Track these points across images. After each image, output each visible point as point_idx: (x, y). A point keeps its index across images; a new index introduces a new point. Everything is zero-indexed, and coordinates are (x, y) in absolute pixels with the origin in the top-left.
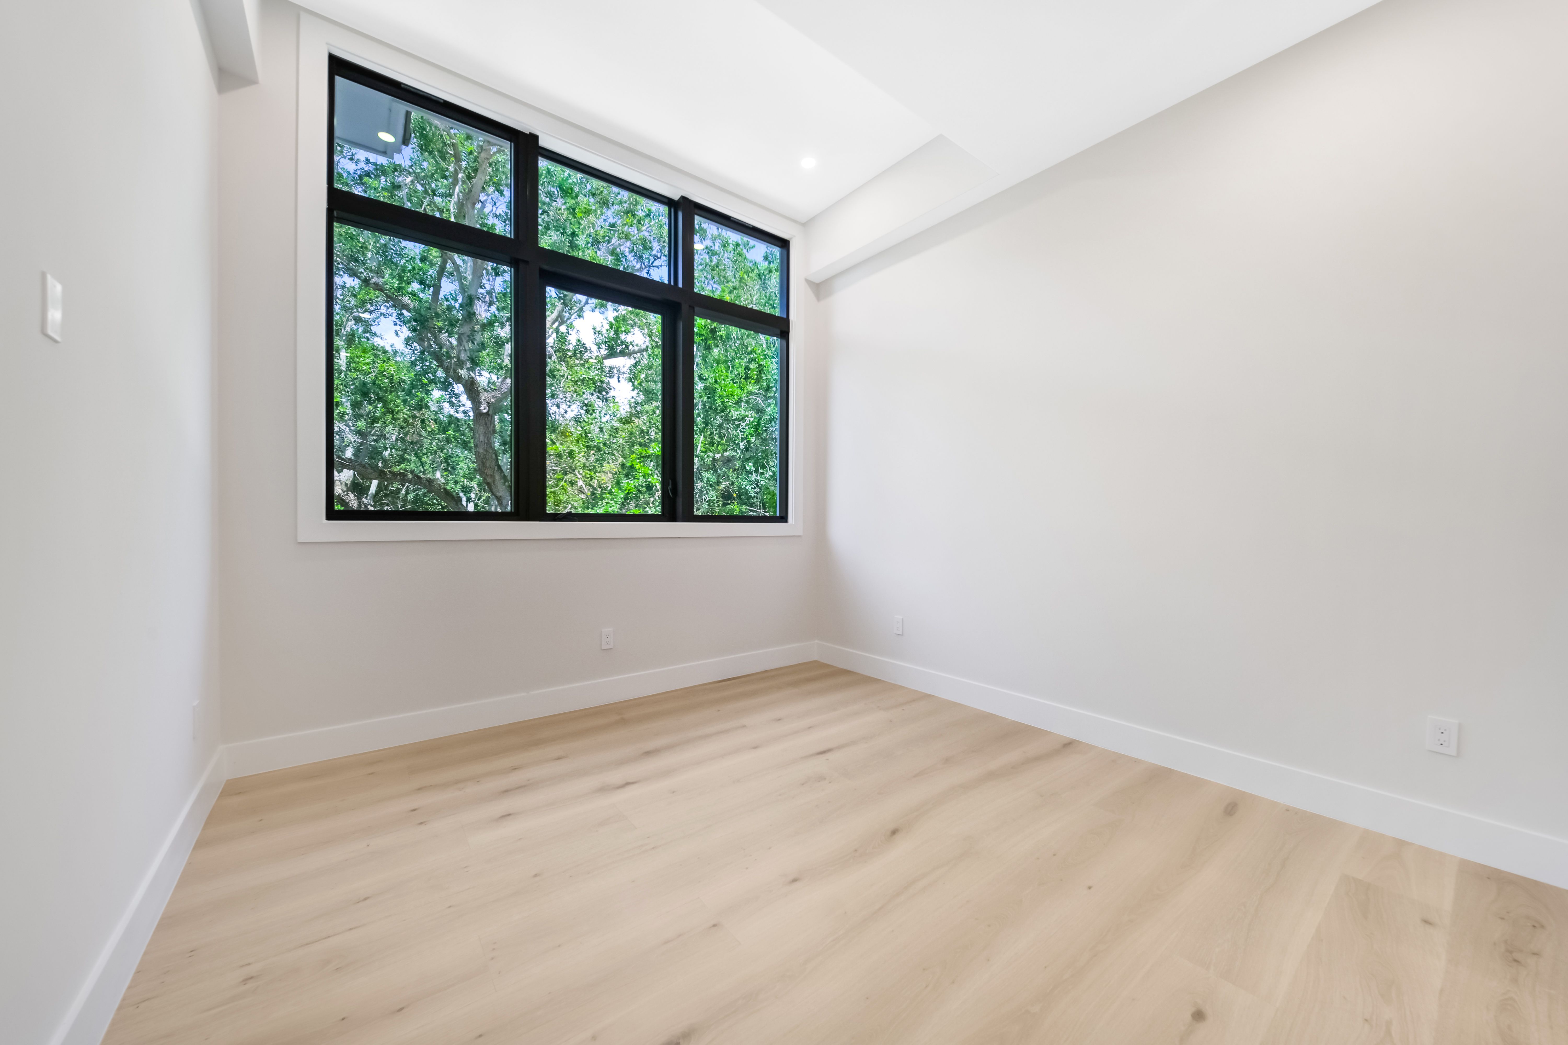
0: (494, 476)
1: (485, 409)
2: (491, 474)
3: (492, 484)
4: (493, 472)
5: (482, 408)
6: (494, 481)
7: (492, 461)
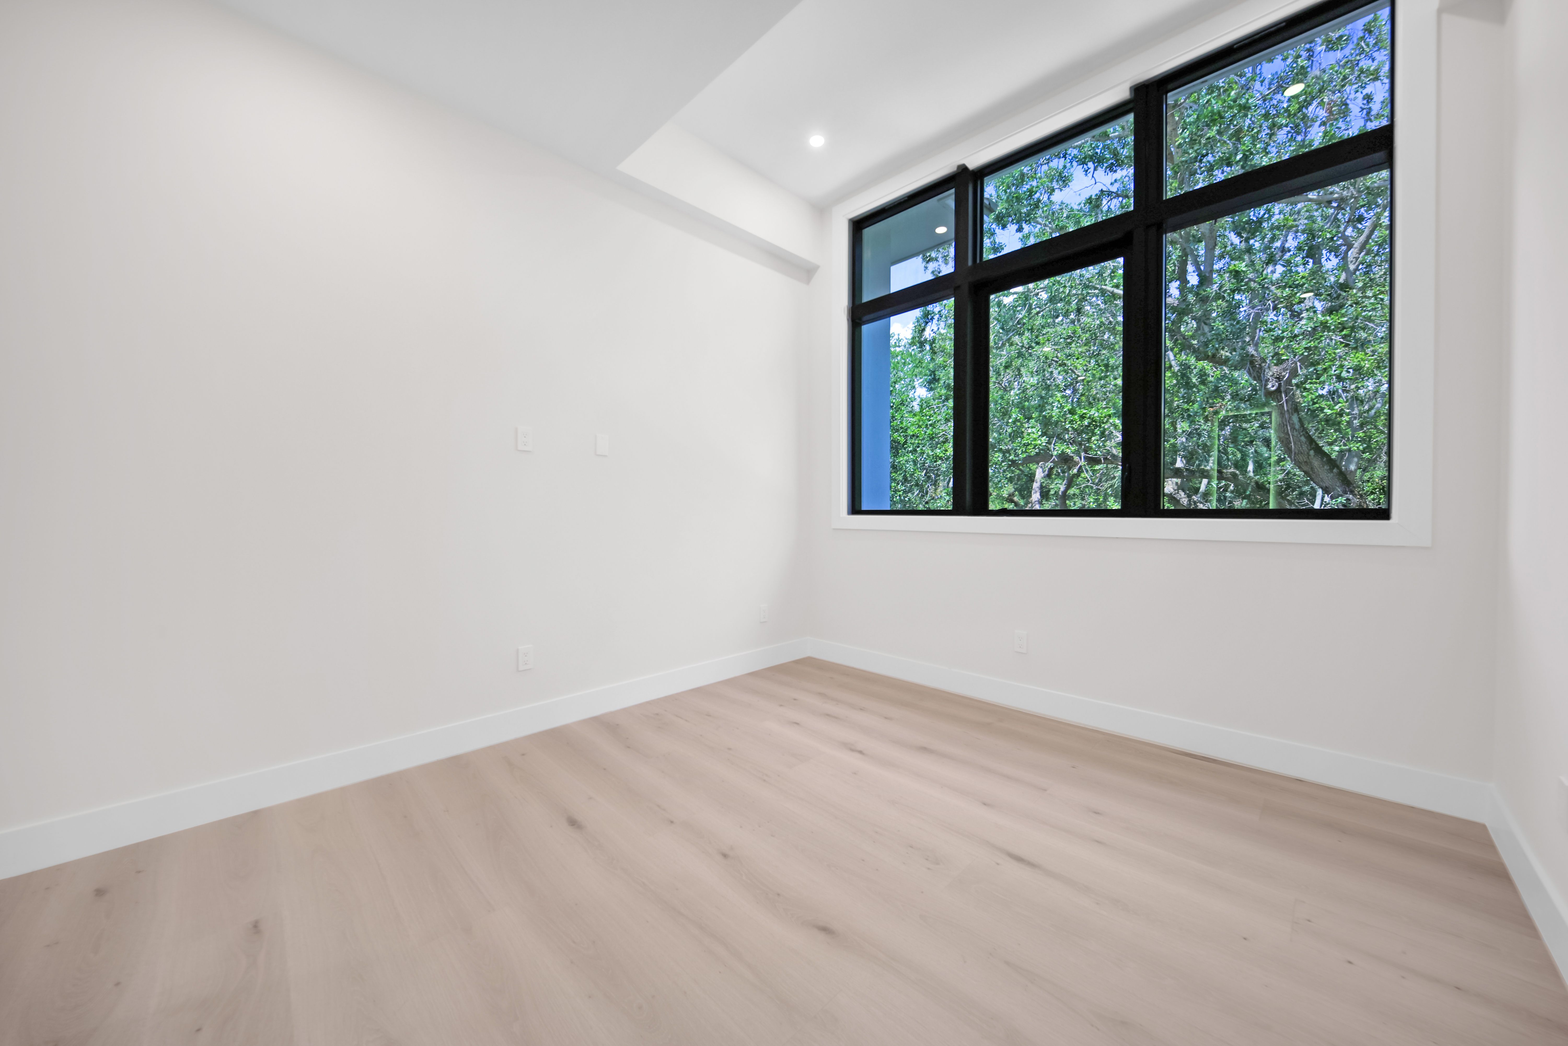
0: (1311, 463)
1: (1273, 386)
2: (1305, 460)
3: (1311, 473)
4: (1308, 458)
5: (1269, 386)
6: (1312, 469)
7: (1301, 445)
